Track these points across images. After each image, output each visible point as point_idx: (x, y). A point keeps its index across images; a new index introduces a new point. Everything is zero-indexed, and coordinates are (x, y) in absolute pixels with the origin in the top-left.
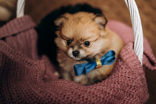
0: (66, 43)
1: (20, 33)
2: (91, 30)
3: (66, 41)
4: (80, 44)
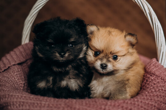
4: (109, 58)
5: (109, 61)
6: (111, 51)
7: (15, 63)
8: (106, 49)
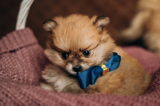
0: (61, 56)
1: (21, 48)
2: (91, 36)
3: (61, 54)
4: (80, 56)
5: (81, 61)
6: (79, 48)
7: (7, 51)
8: (74, 48)
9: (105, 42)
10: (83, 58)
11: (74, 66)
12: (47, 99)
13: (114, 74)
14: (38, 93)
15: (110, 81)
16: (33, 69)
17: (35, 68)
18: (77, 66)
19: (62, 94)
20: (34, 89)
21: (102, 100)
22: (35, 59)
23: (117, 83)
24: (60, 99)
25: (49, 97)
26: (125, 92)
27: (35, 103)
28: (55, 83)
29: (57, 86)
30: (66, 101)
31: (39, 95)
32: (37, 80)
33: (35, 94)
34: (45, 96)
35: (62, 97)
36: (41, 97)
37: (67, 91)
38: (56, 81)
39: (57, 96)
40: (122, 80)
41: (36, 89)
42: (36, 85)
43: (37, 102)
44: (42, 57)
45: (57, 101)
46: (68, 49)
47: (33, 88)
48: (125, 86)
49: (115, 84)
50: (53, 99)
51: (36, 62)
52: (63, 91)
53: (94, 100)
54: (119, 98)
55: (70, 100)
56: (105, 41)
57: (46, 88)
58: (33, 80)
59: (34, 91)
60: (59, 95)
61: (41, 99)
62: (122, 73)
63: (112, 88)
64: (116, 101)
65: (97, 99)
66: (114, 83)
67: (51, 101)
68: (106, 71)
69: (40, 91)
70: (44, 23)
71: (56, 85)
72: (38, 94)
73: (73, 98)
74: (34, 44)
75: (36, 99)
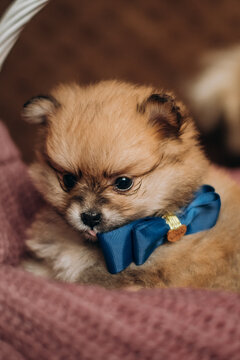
4: (104, 188)
9: (178, 161)
10: (110, 194)
11: (84, 210)
12: (41, 302)
13: (205, 240)
14: (18, 286)
15: (195, 257)
16: (7, 223)
17: (11, 222)
18: (91, 211)
19: (80, 289)
20: (10, 276)
21: (180, 304)
22: (12, 200)
23: (213, 263)
24: (76, 301)
25: (46, 297)
26: (236, 285)
27: (12, 310)
28: (55, 260)
29: (60, 270)
30: (89, 306)
31: (22, 291)
32: (17, 253)
33: (12, 289)
34: (37, 293)
35: (81, 296)
36: (26, 295)
37: (89, 280)
38: (58, 254)
39: (67, 294)
40: (228, 255)
41: (15, 276)
42: (14, 265)
43: (17, 308)
44: (29, 194)
45: (66, 306)
46: (76, 167)
47: (7, 272)
48: (237, 269)
49: (208, 264)
50: (57, 301)
51: (15, 207)
52: (80, 281)
53: (160, 305)
54: (223, 300)
55: (100, 304)
56: (176, 160)
57: (37, 272)
58: (8, 251)
59: (9, 281)
60: (72, 291)
61: (26, 300)
62: (227, 238)
63: (200, 275)
64: (216, 306)
65: (168, 301)
66: (205, 263)
67: (51, 307)
68: (178, 232)
69: (24, 279)
70: (25, 105)
71: (57, 266)
72: (18, 289)
73: (108, 299)
74: (11, 160)
75: (14, 301)
